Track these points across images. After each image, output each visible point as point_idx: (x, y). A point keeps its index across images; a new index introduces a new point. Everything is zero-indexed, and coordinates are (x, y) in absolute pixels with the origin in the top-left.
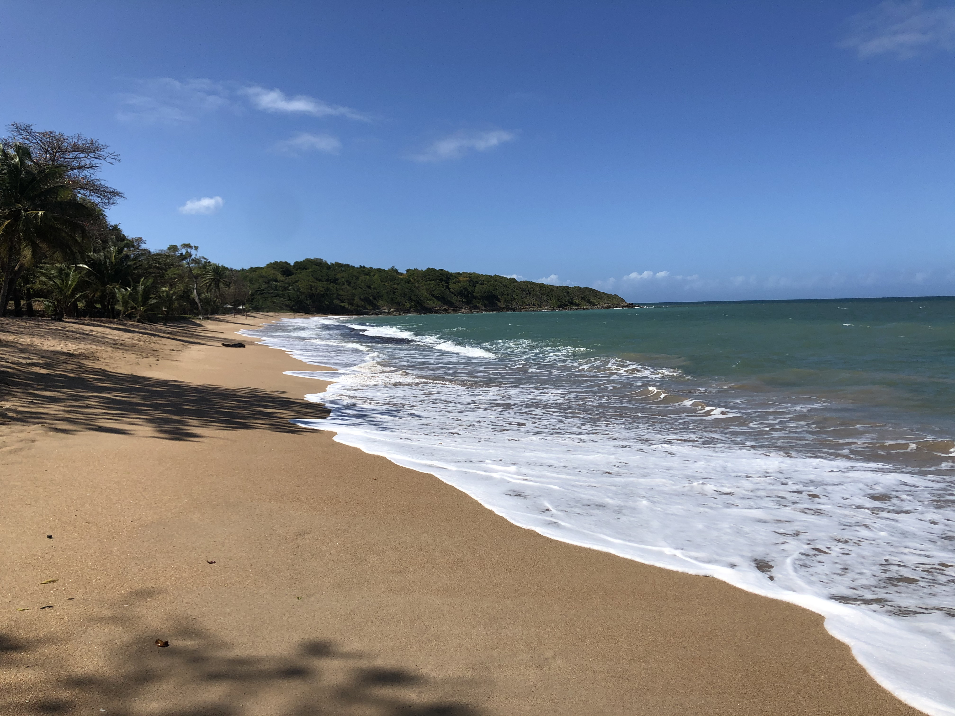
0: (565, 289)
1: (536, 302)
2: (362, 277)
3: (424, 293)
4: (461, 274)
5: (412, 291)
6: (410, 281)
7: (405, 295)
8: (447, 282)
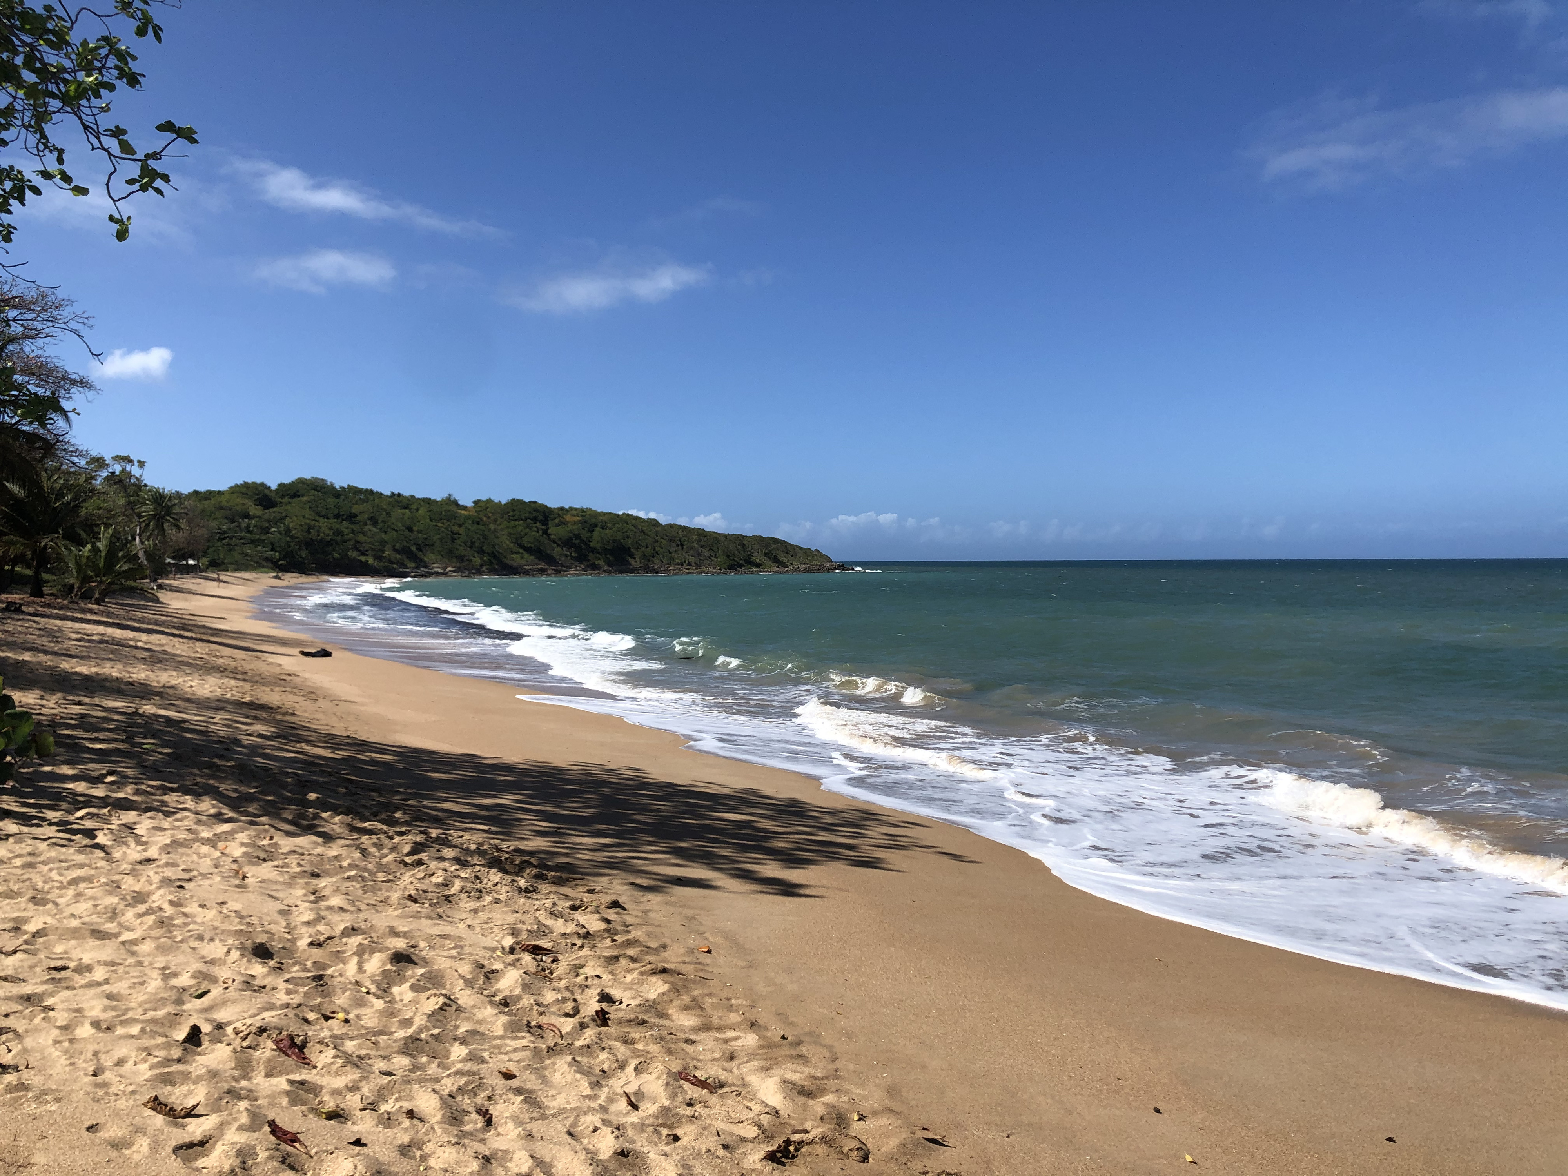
0: (739, 539)
1: (692, 560)
2: (398, 512)
3: (505, 542)
4: (567, 511)
5: (485, 537)
6: (481, 520)
7: (473, 543)
8: (545, 522)
